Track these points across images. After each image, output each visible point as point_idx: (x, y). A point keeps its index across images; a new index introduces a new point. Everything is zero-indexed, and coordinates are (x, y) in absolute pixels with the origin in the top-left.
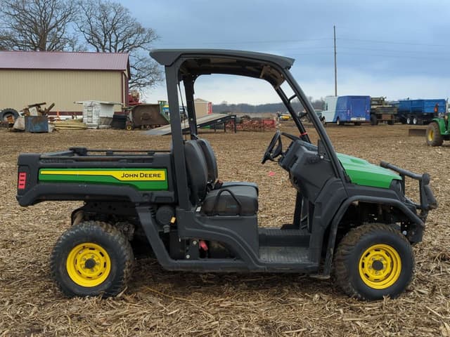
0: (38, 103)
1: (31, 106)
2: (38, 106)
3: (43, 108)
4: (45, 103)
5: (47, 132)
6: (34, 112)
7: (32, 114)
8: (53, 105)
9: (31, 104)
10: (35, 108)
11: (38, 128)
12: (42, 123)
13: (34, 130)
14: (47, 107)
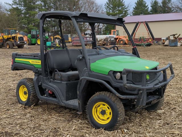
0: (174, 34)
1: (171, 36)
2: (174, 35)
3: (176, 36)
4: (177, 34)
5: (177, 46)
6: (172, 38)
7: (171, 39)
8: (180, 35)
9: (171, 35)
10: (172, 36)
11: (173, 44)
12: (175, 42)
13: (171, 45)
14: (178, 35)
